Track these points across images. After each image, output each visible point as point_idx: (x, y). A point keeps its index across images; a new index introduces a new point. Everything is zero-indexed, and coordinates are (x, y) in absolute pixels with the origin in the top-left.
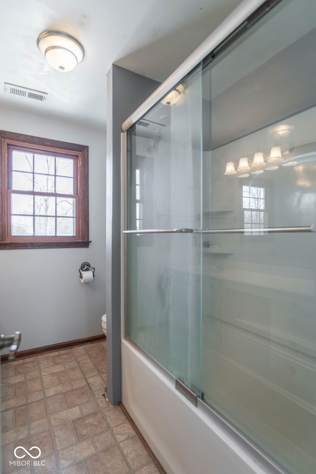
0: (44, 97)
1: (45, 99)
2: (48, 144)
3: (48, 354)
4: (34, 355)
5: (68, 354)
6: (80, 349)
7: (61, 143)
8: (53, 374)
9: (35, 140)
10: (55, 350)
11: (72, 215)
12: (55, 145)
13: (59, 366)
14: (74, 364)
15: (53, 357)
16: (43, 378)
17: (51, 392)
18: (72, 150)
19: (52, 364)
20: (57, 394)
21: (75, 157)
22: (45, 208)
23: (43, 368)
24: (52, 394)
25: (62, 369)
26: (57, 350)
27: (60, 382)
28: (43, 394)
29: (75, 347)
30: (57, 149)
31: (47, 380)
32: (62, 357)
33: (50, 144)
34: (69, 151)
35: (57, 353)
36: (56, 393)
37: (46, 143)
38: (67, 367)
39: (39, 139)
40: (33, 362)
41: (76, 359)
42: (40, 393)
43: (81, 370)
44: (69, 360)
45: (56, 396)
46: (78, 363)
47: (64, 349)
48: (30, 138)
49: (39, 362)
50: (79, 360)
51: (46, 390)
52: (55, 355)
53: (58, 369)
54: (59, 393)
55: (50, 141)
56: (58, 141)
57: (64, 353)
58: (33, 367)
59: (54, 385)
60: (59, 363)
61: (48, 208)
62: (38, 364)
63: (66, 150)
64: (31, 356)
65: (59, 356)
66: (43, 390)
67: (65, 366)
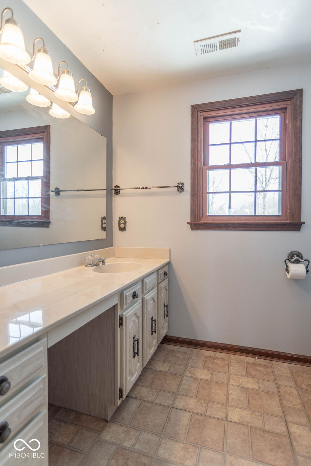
0: (237, 39)
1: (239, 41)
2: (246, 103)
3: (242, 357)
4: (227, 352)
5: (266, 367)
6: (283, 367)
7: (262, 97)
8: (243, 389)
9: (232, 104)
10: (250, 355)
11: (277, 189)
12: (255, 102)
13: (251, 380)
14: (272, 387)
15: (247, 363)
16: (230, 388)
17: (235, 415)
18: (277, 101)
19: (244, 373)
20: (241, 424)
21: (282, 111)
22: (263, 196)
23: (233, 374)
24: (236, 420)
25: (255, 386)
26: (253, 356)
27: (249, 407)
28: (225, 412)
29: (278, 360)
30: (257, 106)
31: (234, 393)
32: (258, 368)
33: (248, 103)
34: (273, 104)
35: (253, 359)
36: (241, 420)
37: (244, 104)
38: (262, 386)
39: (236, 101)
40: (224, 360)
41: (275, 381)
42: (222, 408)
43: (281, 402)
44: (265, 377)
45: (240, 426)
46: (278, 387)
47: (262, 357)
48: (226, 103)
49: (230, 363)
50: (280, 383)
51: (229, 408)
52: (249, 361)
53: (250, 384)
54: (244, 423)
55: (249, 99)
56: (258, 96)
57: (261, 363)
58: (222, 367)
59: (240, 406)
60: (253, 375)
61: (265, 196)
62: (228, 366)
63: (269, 105)
64: (223, 351)
65: (255, 365)
66: (226, 405)
67: (259, 383)
